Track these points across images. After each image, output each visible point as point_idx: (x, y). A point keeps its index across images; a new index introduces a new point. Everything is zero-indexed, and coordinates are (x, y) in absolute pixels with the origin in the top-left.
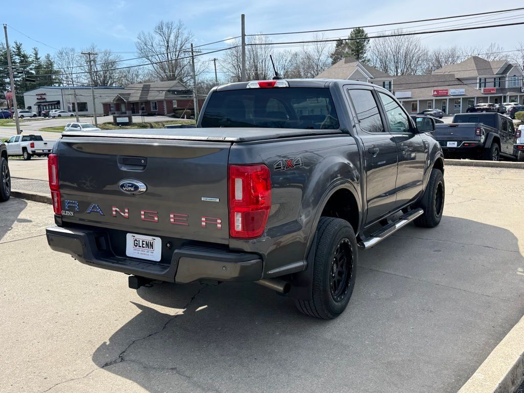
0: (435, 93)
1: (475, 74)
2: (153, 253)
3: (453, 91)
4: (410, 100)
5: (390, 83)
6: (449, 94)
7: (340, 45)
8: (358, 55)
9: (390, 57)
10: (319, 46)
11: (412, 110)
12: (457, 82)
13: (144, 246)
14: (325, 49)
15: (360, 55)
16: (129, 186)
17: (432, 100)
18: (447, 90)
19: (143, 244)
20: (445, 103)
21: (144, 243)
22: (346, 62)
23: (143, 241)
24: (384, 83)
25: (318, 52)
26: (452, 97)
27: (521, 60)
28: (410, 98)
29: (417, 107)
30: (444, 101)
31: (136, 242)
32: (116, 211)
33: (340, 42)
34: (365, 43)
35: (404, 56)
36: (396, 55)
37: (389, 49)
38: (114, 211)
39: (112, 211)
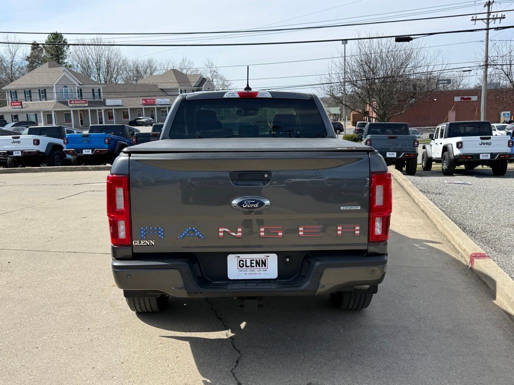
0: (144, 102)
1: (176, 85)
2: (266, 270)
3: (159, 101)
4: (121, 107)
5: (99, 90)
6: (156, 103)
7: (35, 48)
8: (59, 60)
9: (92, 64)
10: (11, 48)
11: (124, 117)
12: (161, 93)
13: (253, 265)
14: (18, 51)
15: (61, 61)
16: (251, 203)
17: (142, 109)
18: (154, 99)
19: (251, 263)
20: (152, 111)
21: (254, 262)
22: (50, 67)
23: (251, 261)
24: (93, 90)
25: (11, 53)
26: (159, 106)
27: (210, 75)
28: (121, 106)
29: (128, 115)
30: (152, 110)
31: (241, 262)
32: (224, 232)
33: (35, 46)
34: (65, 48)
35: (106, 64)
36: (98, 63)
37: (90, 57)
38: (221, 232)
39: (219, 232)
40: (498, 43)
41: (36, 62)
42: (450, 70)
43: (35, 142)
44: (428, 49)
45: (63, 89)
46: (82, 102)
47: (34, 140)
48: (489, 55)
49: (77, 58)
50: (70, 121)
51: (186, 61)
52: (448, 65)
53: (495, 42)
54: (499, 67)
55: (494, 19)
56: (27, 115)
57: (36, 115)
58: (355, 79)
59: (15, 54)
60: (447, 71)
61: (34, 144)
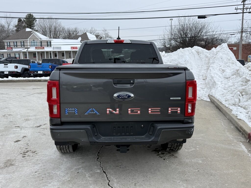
5: (50, 42)
7: (20, 21)
9: (47, 30)
11: (62, 56)
15: (32, 28)
16: (124, 96)
17: (71, 52)
24: (47, 42)
29: (64, 55)
30: (76, 52)
34: (34, 22)
35: (54, 30)
36: (50, 29)
37: (47, 26)
38: (108, 111)
39: (107, 111)
40: (248, 21)
41: (20, 28)
42: (225, 34)
43: (16, 67)
44: (213, 23)
45: (33, 41)
46: (42, 48)
47: (15, 66)
48: (244, 27)
49: (40, 26)
50: (36, 57)
51: (93, 29)
52: (223, 31)
53: (247, 20)
54: (249, 33)
55: (247, 9)
56: (15, 54)
57: (19, 54)
58: (176, 38)
59: (10, 24)
60: (223, 34)
61: (15, 68)
